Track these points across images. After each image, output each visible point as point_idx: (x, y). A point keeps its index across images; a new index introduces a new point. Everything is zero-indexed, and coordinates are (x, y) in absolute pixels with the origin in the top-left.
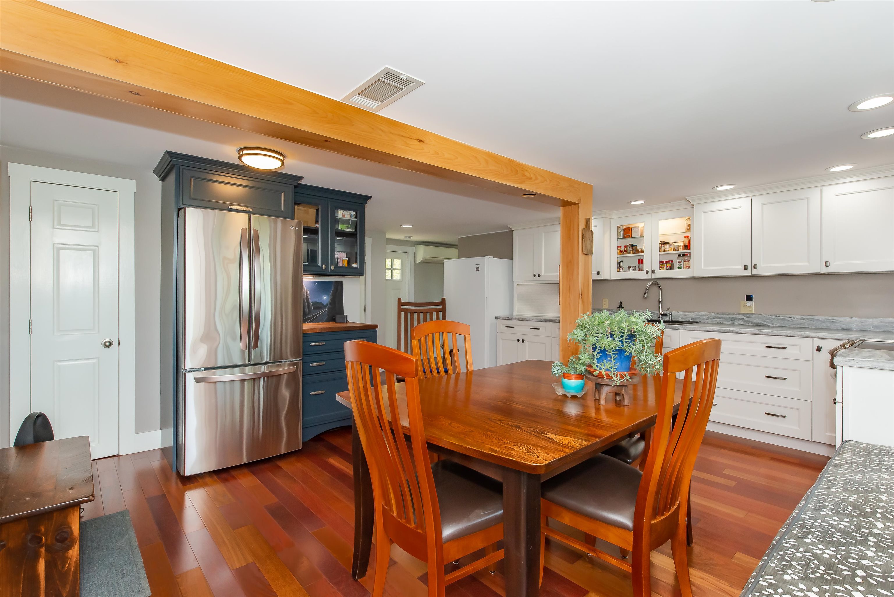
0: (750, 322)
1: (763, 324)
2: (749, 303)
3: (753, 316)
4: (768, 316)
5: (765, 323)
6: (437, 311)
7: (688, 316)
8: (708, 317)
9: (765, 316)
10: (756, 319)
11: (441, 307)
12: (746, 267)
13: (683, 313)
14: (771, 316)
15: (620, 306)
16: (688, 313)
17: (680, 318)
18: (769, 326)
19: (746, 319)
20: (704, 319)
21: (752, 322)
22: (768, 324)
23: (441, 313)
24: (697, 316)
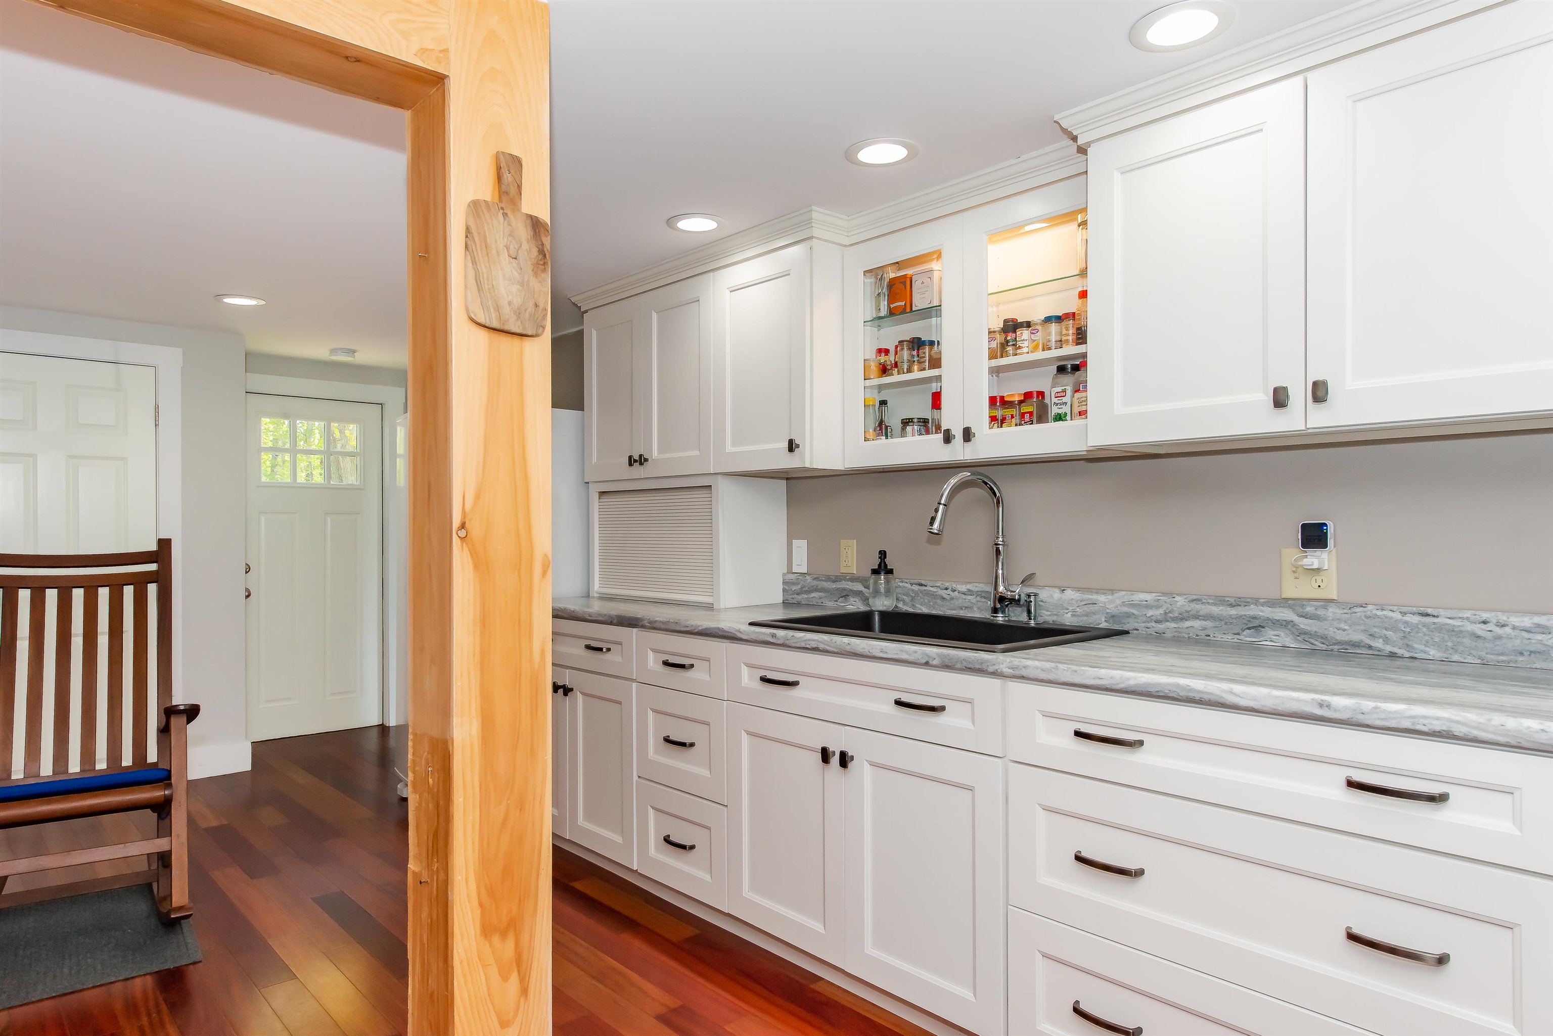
0: (1315, 635)
1: (1370, 647)
2: (1315, 558)
3: (1332, 611)
4: (1391, 614)
5: (1378, 644)
6: (140, 582)
7: (1096, 608)
8: (1161, 611)
9: (1379, 613)
10: (1343, 626)
11: (153, 567)
12: (1281, 396)
13: (1077, 595)
14: (1404, 614)
15: (880, 565)
16: (1095, 597)
17: (1069, 615)
18: (1392, 655)
19: (1303, 623)
20: (1150, 620)
21: (1324, 638)
22: (1388, 648)
23: (152, 589)
24: (1126, 609)
